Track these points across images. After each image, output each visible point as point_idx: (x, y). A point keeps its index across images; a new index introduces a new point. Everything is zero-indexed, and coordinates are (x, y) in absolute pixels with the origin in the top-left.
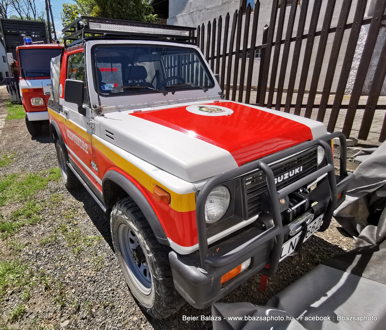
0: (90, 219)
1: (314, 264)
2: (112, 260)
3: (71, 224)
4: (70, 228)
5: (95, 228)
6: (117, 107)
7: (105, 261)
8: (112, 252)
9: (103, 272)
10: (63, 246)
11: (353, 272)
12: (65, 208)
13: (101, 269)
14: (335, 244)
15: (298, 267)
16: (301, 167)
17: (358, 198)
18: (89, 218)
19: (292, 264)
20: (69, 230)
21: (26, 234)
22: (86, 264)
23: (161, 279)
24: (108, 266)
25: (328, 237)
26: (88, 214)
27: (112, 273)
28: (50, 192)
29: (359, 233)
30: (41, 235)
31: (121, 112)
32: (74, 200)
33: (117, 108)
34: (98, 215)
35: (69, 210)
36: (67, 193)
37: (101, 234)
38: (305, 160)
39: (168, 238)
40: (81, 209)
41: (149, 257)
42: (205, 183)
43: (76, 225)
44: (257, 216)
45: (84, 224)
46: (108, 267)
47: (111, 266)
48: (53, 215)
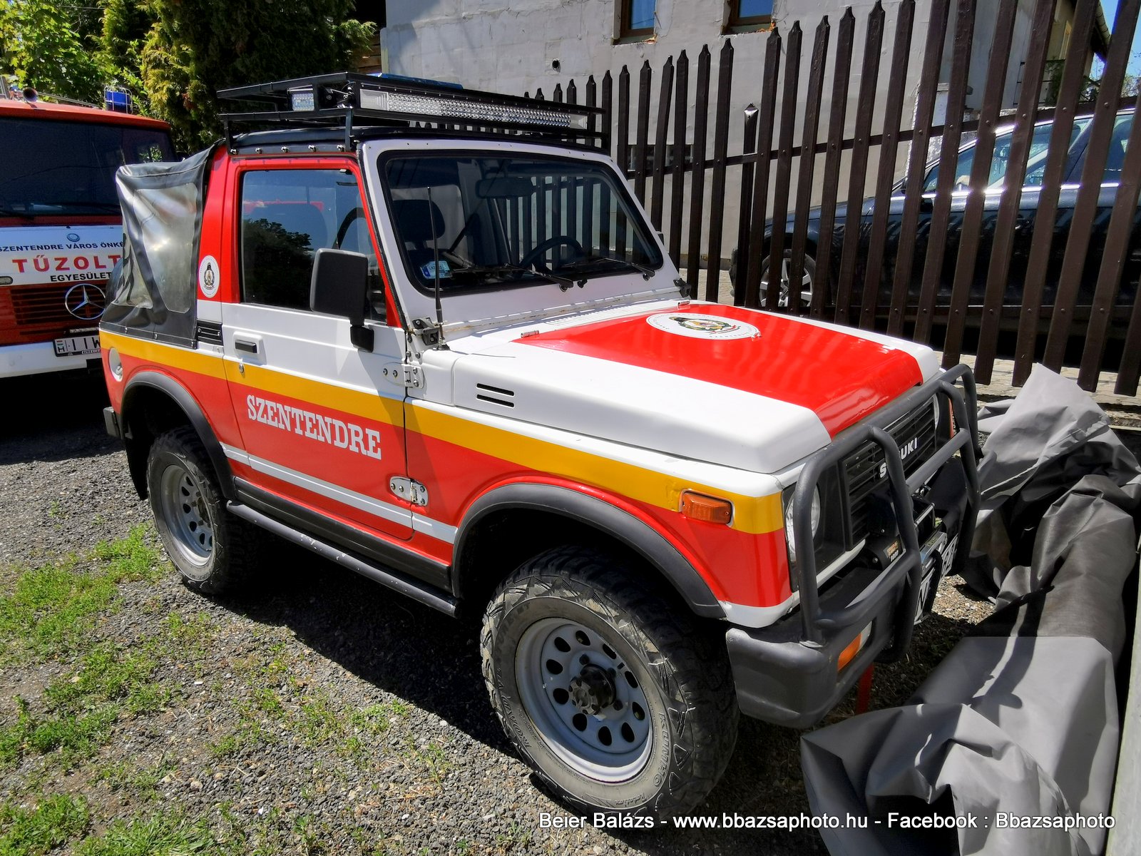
0: (340, 667)
1: (933, 665)
2: (467, 749)
3: (285, 688)
4: (289, 701)
5: (368, 685)
6: (467, 324)
7: (450, 756)
8: (457, 731)
9: (459, 781)
10: (296, 748)
11: (1022, 633)
12: (235, 651)
13: (450, 776)
14: (960, 618)
15: (903, 676)
16: (916, 439)
17: (992, 510)
18: (334, 664)
19: (891, 672)
20: (284, 705)
21: (142, 742)
22: (397, 774)
23: (691, 709)
24: (465, 765)
25: (944, 608)
26: (322, 653)
27: (485, 777)
28: (146, 614)
29: (999, 586)
30: (199, 734)
31: (483, 336)
32: (252, 625)
33: (469, 327)
34: (358, 653)
35: (250, 654)
36: (213, 608)
37: (399, 696)
38: (918, 425)
39: (720, 602)
40: (292, 646)
41: (658, 667)
42: (802, 467)
43: (303, 687)
44: (863, 543)
45: (328, 681)
46: (466, 767)
47: (474, 762)
48: (204, 675)
